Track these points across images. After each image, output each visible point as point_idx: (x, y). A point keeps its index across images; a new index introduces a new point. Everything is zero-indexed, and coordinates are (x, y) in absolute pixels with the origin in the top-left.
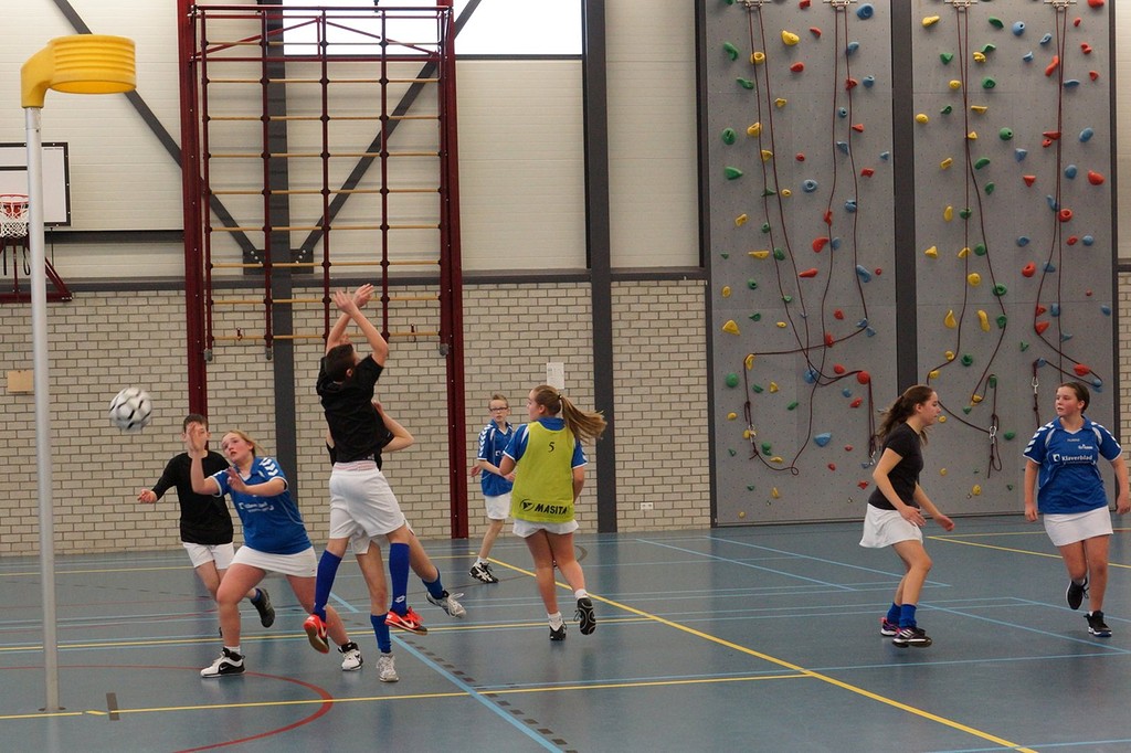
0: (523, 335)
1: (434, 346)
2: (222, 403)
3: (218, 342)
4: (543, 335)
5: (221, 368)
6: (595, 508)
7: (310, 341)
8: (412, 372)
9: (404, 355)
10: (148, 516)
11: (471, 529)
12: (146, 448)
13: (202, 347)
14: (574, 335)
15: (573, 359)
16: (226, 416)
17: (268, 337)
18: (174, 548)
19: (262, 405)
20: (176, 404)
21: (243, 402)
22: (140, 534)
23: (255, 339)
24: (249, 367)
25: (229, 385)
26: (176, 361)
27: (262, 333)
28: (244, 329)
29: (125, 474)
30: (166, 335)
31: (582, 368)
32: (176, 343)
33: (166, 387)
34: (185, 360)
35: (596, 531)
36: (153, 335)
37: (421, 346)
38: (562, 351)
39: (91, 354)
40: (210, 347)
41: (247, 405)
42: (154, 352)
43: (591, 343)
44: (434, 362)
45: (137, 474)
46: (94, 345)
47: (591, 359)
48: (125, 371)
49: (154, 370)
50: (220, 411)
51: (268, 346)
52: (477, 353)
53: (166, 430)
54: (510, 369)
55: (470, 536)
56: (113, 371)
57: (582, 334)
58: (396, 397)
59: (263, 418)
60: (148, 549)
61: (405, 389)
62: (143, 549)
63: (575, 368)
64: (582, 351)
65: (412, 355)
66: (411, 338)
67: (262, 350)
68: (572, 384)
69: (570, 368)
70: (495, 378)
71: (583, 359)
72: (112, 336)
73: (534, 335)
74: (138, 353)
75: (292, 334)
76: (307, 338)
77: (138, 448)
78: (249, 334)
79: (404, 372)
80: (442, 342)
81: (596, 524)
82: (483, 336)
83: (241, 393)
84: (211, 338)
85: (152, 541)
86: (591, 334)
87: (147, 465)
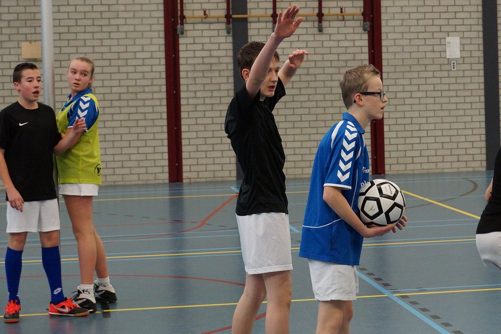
0: (428, 16)
1: (358, 23)
2: (191, 68)
3: (188, 20)
4: (443, 16)
5: (190, 40)
6: (484, 151)
7: (261, 19)
8: (341, 44)
9: (335, 30)
10: (133, 157)
11: (387, 168)
12: (131, 103)
13: (175, 24)
14: (467, 15)
15: (467, 35)
16: (195, 78)
17: (228, 16)
18: (153, 182)
19: (223, 70)
20: (155, 68)
21: (208, 67)
22: (126, 171)
23: (218, 18)
24: (213, 40)
25: (198, 54)
26: (155, 34)
27: (223, 13)
28: (209, 10)
29: (114, 124)
30: (147, 14)
31: (474, 41)
32: (155, 21)
33: (148, 55)
34: (162, 34)
35: (484, 169)
36: (138, 14)
37: (348, 23)
38: (458, 28)
39: (88, 29)
40: (182, 24)
41: (211, 70)
42: (138, 28)
43: (481, 22)
44: (357, 37)
45: (124, 124)
46: (90, 22)
47: (481, 34)
48: (115, 42)
49: (138, 42)
50: (190, 75)
51: (228, 23)
52: (392, 29)
53: (147, 89)
54: (417, 42)
55: (386, 173)
56: (105, 42)
57: (474, 15)
58: (328, 64)
59: (224, 80)
60: (133, 183)
61: (335, 57)
62: (129, 183)
63: (468, 41)
64: (474, 28)
65: (341, 30)
66: (340, 18)
67: (223, 26)
68: (467, 54)
69: (465, 41)
70: (407, 49)
71: (474, 34)
72: (105, 15)
73: (437, 15)
74: (125, 28)
75: (247, 14)
76: (259, 17)
77: (124, 103)
78: (213, 13)
79: (335, 44)
80: (365, 20)
81: (484, 164)
82: (397, 16)
83: (206, 61)
84: (183, 17)
85: (135, 177)
86: (480, 15)
87: (132, 117)
